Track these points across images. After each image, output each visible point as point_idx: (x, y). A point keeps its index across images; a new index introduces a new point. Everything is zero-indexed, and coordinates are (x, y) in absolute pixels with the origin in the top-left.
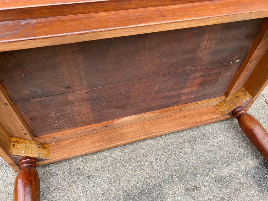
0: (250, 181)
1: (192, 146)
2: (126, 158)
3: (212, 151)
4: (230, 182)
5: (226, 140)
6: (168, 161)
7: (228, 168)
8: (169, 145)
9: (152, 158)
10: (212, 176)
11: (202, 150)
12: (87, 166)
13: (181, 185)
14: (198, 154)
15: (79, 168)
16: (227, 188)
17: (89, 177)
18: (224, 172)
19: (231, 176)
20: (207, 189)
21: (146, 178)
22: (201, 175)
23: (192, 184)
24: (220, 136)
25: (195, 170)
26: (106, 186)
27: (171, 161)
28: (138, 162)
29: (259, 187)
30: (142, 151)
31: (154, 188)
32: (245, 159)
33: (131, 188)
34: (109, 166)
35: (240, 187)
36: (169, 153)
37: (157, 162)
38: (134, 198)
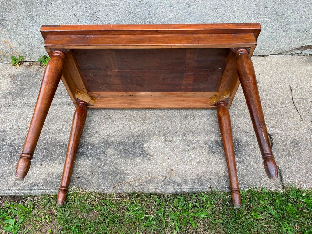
0: (206, 147)
1: (181, 119)
2: (138, 117)
3: (193, 125)
4: (193, 144)
5: (207, 122)
6: (162, 124)
7: (197, 137)
8: (167, 116)
9: (153, 120)
10: (184, 138)
11: (186, 124)
12: (114, 115)
13: (163, 138)
14: (183, 125)
15: (109, 116)
16: (189, 146)
17: (113, 121)
18: (193, 138)
19: (196, 141)
20: (177, 143)
21: (144, 129)
22: (178, 136)
23: (170, 138)
24: (204, 118)
25: (175, 132)
26: (121, 127)
27: (163, 125)
28: (144, 120)
29: (210, 150)
30: (148, 115)
31: (147, 135)
32: (212, 135)
33: (134, 132)
34: (127, 118)
35: (197, 147)
36: (165, 120)
37: (155, 123)
38: (134, 137)
